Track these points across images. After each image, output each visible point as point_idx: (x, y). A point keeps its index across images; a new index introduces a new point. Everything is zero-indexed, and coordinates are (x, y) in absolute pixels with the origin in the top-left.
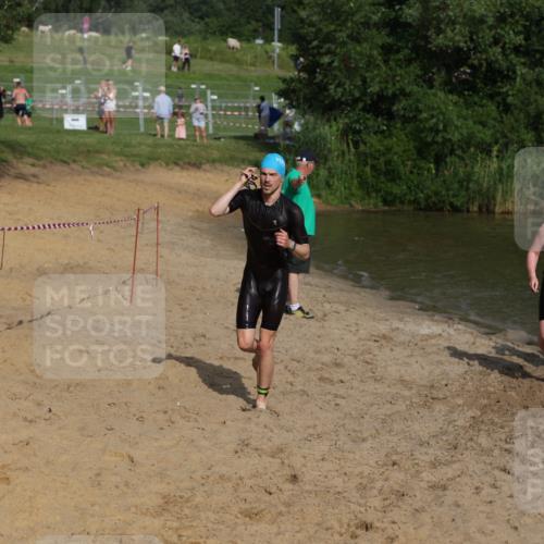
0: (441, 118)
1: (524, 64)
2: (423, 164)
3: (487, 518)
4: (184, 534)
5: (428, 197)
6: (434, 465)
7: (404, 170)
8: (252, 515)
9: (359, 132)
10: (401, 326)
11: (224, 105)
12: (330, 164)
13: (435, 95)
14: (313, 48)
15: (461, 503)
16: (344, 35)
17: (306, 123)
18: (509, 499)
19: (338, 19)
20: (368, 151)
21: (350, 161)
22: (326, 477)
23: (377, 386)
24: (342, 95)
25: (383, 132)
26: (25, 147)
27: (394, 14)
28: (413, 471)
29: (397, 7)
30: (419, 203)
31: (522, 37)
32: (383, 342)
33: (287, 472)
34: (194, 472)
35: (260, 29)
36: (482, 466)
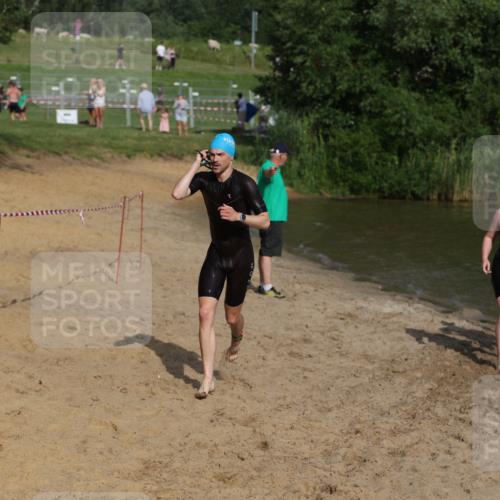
0: (404, 113)
1: (481, 64)
2: (386, 155)
3: (443, 482)
4: (162, 496)
5: (391, 187)
6: (394, 433)
7: (370, 161)
8: (225, 479)
9: (328, 126)
10: (365, 305)
11: (204, 101)
12: (301, 156)
13: (399, 92)
14: (288, 49)
15: (418, 468)
16: (316, 37)
17: (280, 118)
18: (463, 465)
19: (310, 22)
20: (336, 144)
21: (320, 153)
22: (294, 444)
23: (342, 360)
24: (314, 93)
25: (350, 126)
26: (20, 139)
27: (362, 17)
28: (375, 438)
29: (365, 12)
30: (384, 192)
31: (480, 39)
32: (348, 320)
33: (259, 439)
34: (172, 439)
35: (239, 32)
36: (438, 434)
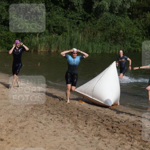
3: (35, 136)
6: (21, 122)
7: (13, 41)
15: (28, 132)
18: (42, 130)
20: (2, 35)
23: (5, 101)
25: (7, 30)
28: (15, 124)
31: (44, 4)
36: (34, 121)
